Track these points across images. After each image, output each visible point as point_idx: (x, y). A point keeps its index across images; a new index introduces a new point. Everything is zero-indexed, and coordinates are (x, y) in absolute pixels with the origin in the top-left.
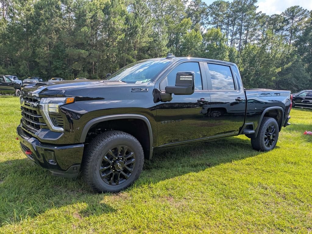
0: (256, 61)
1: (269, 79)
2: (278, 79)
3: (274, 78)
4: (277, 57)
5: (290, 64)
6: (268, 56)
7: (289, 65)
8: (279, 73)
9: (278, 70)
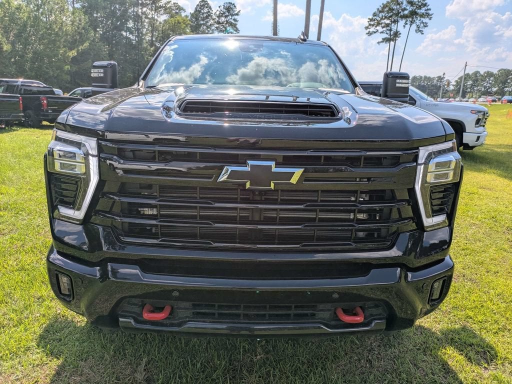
0: (30, 32)
1: (60, 68)
2: (74, 69)
3: (67, 67)
4: (66, 30)
5: (87, 44)
6: (50, 27)
7: (85, 47)
8: (74, 58)
9: (72, 53)
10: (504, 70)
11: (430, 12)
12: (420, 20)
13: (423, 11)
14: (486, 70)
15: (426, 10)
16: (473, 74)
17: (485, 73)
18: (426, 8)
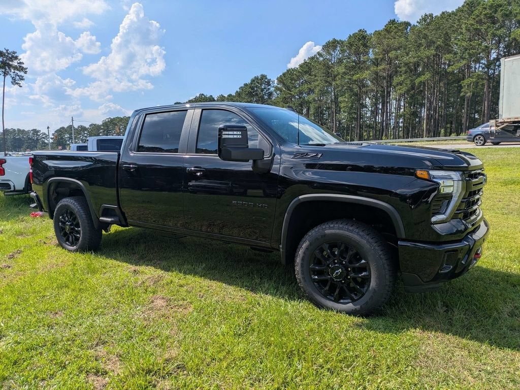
10: (95, 125)
11: (24, 66)
12: (14, 72)
13: (15, 63)
14: (80, 124)
15: (18, 63)
16: (68, 127)
17: (79, 127)
18: (19, 62)
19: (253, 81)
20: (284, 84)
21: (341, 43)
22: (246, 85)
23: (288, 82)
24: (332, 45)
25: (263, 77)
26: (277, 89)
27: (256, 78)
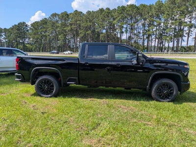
19: (19, 24)
20: (34, 27)
21: (58, 15)
22: (15, 25)
23: (36, 27)
24: (54, 15)
25: (24, 23)
26: (31, 29)
27: (21, 23)
